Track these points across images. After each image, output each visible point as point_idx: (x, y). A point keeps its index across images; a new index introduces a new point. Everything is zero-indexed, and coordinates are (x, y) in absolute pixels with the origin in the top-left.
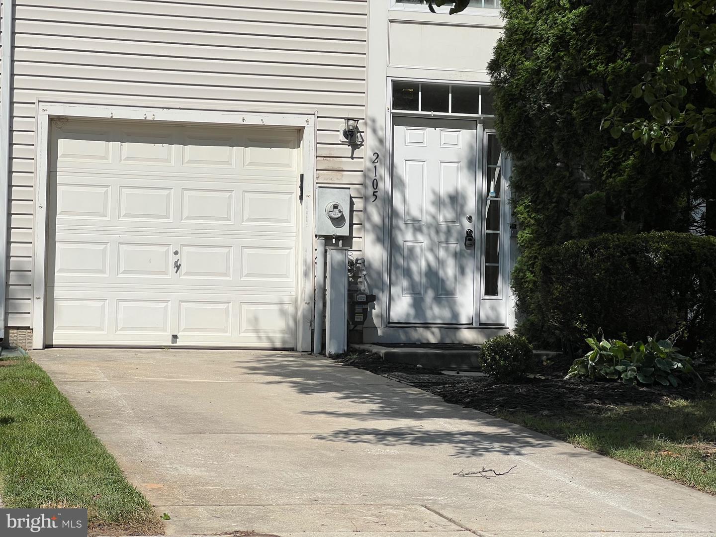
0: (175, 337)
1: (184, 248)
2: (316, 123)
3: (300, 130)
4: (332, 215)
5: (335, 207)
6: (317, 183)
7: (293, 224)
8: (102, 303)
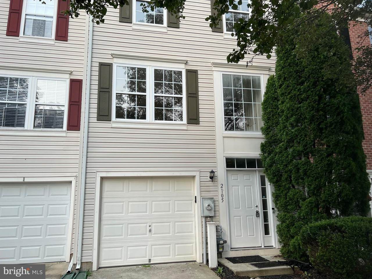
1: (153, 224)
2: (200, 174)
3: (194, 177)
4: (208, 208)
5: (209, 205)
6: (201, 196)
8: (121, 248)
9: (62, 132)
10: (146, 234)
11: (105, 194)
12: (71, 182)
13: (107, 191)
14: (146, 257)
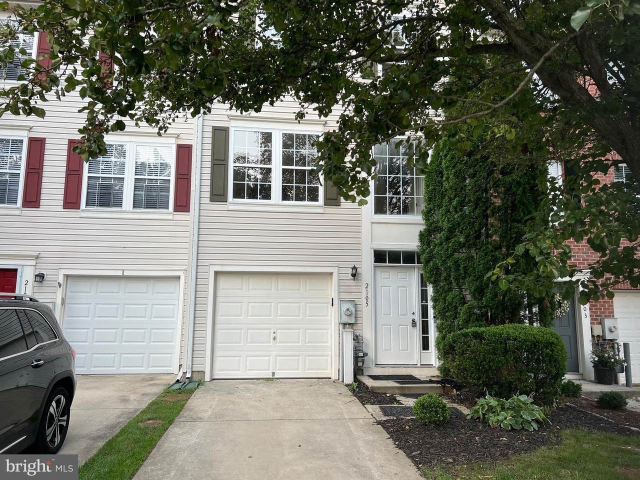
0: (274, 373)
2: (339, 271)
3: (331, 274)
4: (346, 313)
5: (348, 310)
6: (339, 298)
7: (329, 318)
8: (239, 358)
9: (168, 214)
10: (269, 342)
11: (220, 293)
12: (179, 277)
13: (223, 289)
14: (268, 370)
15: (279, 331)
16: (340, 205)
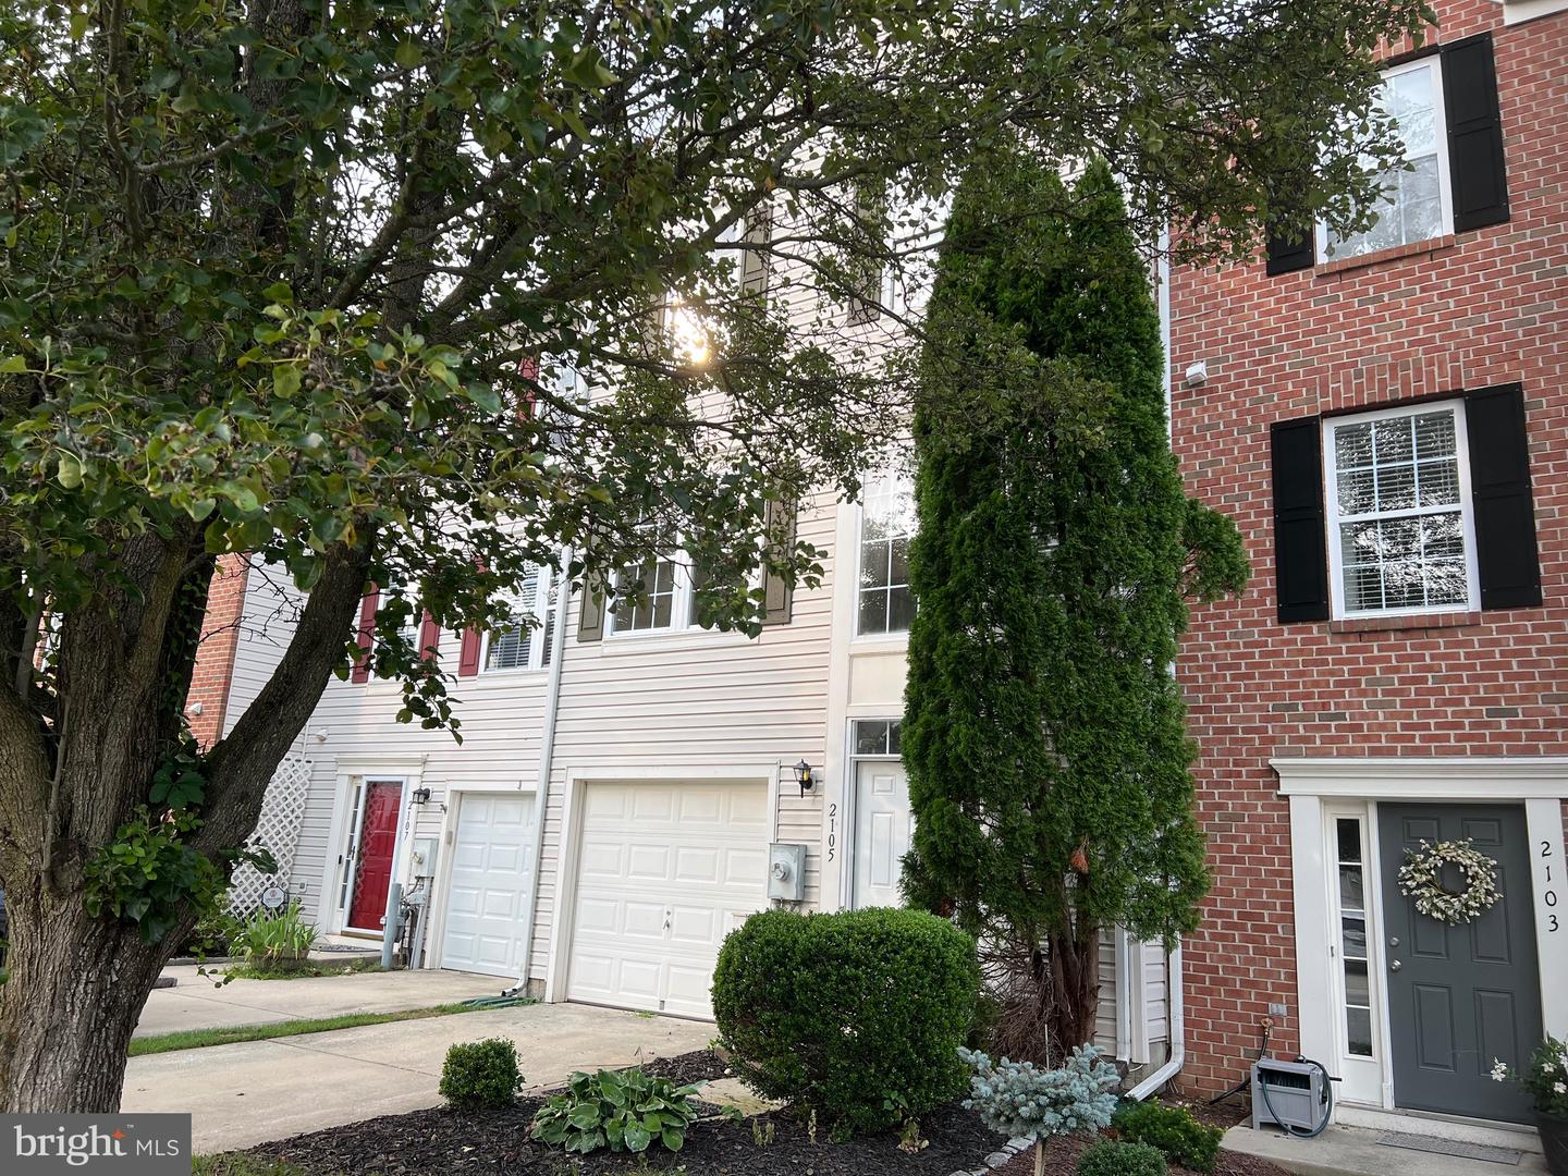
0: (662, 1003)
2: (779, 773)
3: (762, 781)
4: (775, 874)
5: (777, 866)
6: (778, 839)
10: (660, 934)
13: (594, 816)
14: (655, 995)
15: (677, 910)
16: (789, 623)
